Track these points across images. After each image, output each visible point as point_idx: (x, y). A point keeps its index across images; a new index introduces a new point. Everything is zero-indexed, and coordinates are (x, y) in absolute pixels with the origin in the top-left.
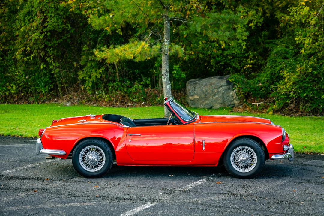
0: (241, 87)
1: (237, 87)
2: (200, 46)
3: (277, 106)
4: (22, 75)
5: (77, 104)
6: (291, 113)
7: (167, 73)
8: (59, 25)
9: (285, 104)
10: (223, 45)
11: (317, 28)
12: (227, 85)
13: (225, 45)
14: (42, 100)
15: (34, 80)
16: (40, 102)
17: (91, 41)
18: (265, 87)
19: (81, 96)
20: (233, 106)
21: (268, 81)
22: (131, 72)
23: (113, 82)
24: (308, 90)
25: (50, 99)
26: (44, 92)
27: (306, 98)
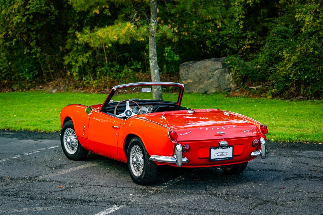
0: (237, 70)
1: (234, 70)
2: (194, 26)
3: (276, 89)
4: (5, 61)
5: (63, 91)
6: (291, 97)
7: (155, 56)
8: (41, 7)
9: (285, 87)
10: (219, 25)
11: (319, 4)
12: (223, 68)
13: (222, 25)
14: (27, 88)
15: (17, 66)
16: (24, 89)
17: (77, 24)
18: (263, 69)
19: (67, 83)
20: (230, 90)
21: (266, 63)
22: (121, 55)
23: (101, 66)
24: (309, 71)
25: (34, 86)
26: (28, 78)
27: (307, 81)
